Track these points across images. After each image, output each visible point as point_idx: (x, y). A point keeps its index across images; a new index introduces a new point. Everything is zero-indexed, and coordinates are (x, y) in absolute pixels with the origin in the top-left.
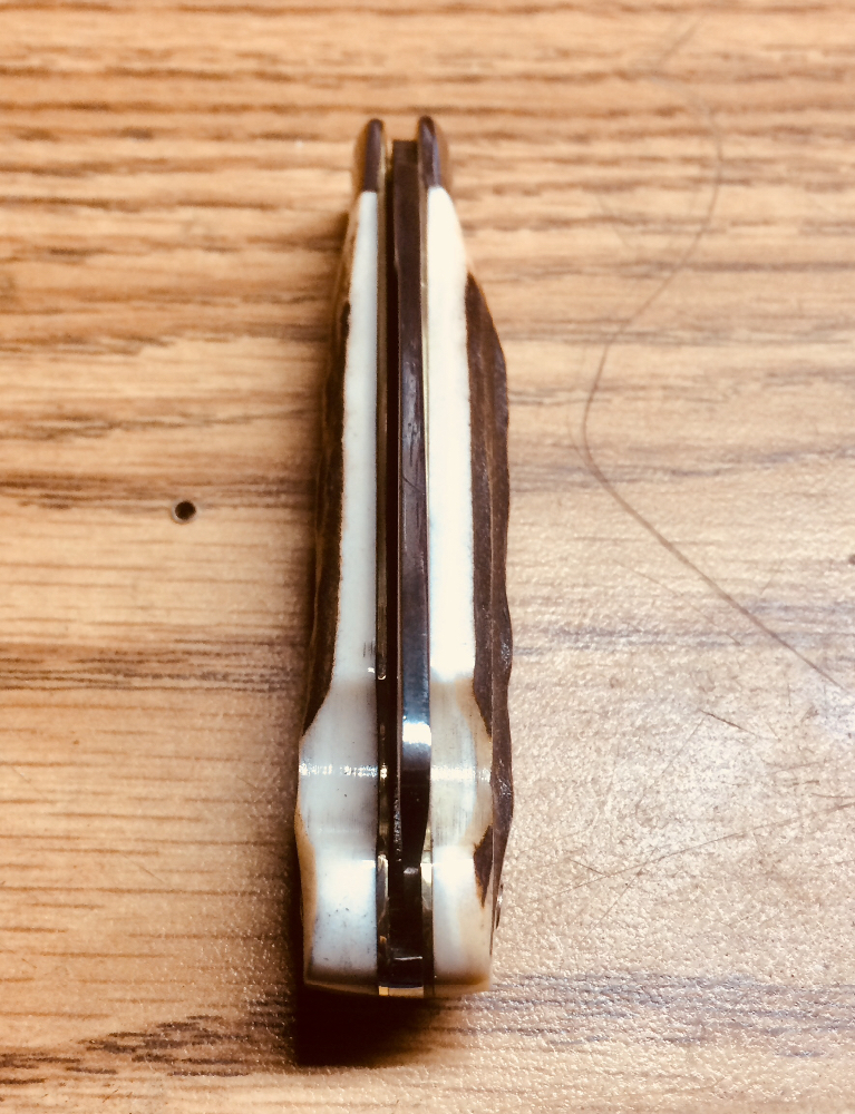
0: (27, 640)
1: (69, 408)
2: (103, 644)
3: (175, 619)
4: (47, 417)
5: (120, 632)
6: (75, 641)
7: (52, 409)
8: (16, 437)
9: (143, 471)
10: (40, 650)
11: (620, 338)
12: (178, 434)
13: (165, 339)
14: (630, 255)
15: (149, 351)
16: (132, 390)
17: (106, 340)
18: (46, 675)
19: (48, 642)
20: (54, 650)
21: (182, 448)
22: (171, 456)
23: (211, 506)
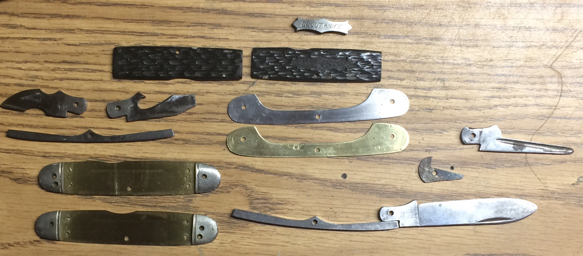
0: (426, 191)
1: (431, 145)
2: (438, 193)
3: (450, 189)
4: (427, 147)
5: (441, 191)
6: (433, 192)
7: (427, 145)
8: (421, 151)
9: (444, 159)
10: (428, 193)
11: (536, 134)
12: (450, 151)
13: (448, 130)
14: (540, 114)
15: (445, 133)
16: (442, 142)
17: (437, 130)
18: (429, 198)
19: (429, 192)
20: (430, 194)
21: (451, 154)
22: (449, 156)
23: (456, 167)
